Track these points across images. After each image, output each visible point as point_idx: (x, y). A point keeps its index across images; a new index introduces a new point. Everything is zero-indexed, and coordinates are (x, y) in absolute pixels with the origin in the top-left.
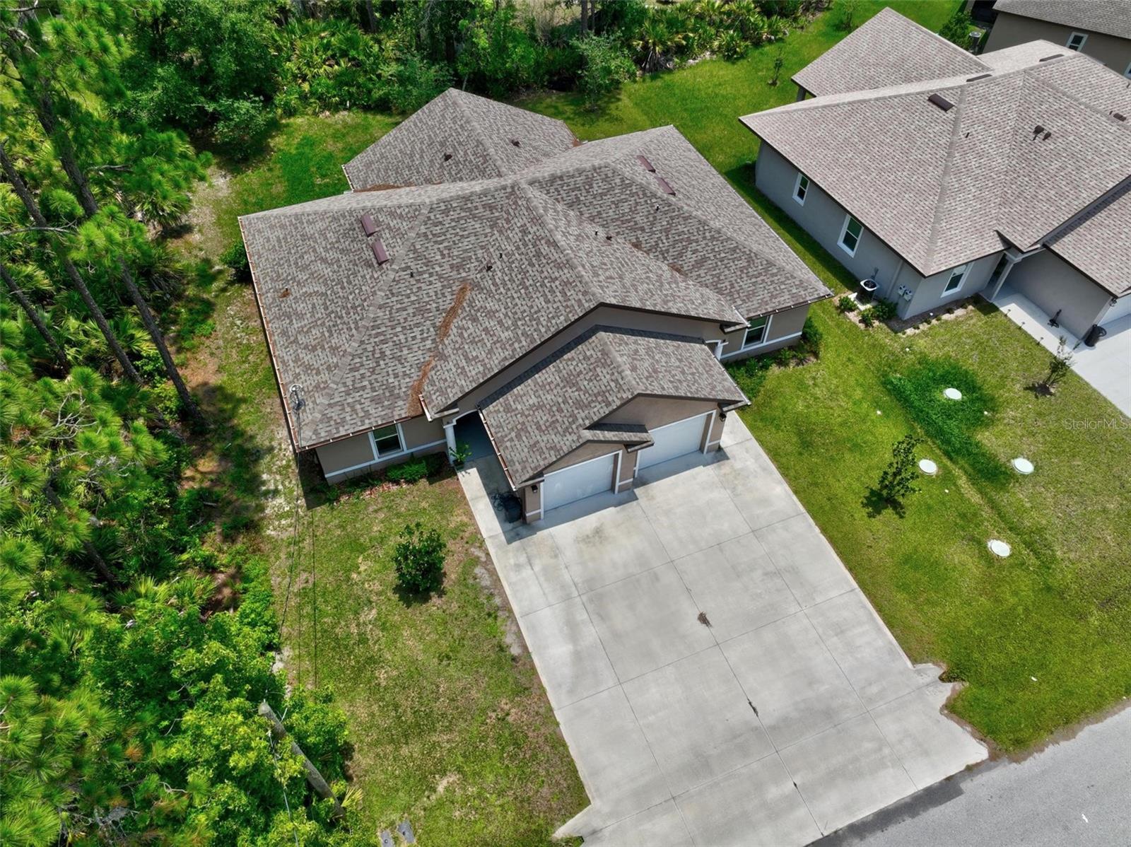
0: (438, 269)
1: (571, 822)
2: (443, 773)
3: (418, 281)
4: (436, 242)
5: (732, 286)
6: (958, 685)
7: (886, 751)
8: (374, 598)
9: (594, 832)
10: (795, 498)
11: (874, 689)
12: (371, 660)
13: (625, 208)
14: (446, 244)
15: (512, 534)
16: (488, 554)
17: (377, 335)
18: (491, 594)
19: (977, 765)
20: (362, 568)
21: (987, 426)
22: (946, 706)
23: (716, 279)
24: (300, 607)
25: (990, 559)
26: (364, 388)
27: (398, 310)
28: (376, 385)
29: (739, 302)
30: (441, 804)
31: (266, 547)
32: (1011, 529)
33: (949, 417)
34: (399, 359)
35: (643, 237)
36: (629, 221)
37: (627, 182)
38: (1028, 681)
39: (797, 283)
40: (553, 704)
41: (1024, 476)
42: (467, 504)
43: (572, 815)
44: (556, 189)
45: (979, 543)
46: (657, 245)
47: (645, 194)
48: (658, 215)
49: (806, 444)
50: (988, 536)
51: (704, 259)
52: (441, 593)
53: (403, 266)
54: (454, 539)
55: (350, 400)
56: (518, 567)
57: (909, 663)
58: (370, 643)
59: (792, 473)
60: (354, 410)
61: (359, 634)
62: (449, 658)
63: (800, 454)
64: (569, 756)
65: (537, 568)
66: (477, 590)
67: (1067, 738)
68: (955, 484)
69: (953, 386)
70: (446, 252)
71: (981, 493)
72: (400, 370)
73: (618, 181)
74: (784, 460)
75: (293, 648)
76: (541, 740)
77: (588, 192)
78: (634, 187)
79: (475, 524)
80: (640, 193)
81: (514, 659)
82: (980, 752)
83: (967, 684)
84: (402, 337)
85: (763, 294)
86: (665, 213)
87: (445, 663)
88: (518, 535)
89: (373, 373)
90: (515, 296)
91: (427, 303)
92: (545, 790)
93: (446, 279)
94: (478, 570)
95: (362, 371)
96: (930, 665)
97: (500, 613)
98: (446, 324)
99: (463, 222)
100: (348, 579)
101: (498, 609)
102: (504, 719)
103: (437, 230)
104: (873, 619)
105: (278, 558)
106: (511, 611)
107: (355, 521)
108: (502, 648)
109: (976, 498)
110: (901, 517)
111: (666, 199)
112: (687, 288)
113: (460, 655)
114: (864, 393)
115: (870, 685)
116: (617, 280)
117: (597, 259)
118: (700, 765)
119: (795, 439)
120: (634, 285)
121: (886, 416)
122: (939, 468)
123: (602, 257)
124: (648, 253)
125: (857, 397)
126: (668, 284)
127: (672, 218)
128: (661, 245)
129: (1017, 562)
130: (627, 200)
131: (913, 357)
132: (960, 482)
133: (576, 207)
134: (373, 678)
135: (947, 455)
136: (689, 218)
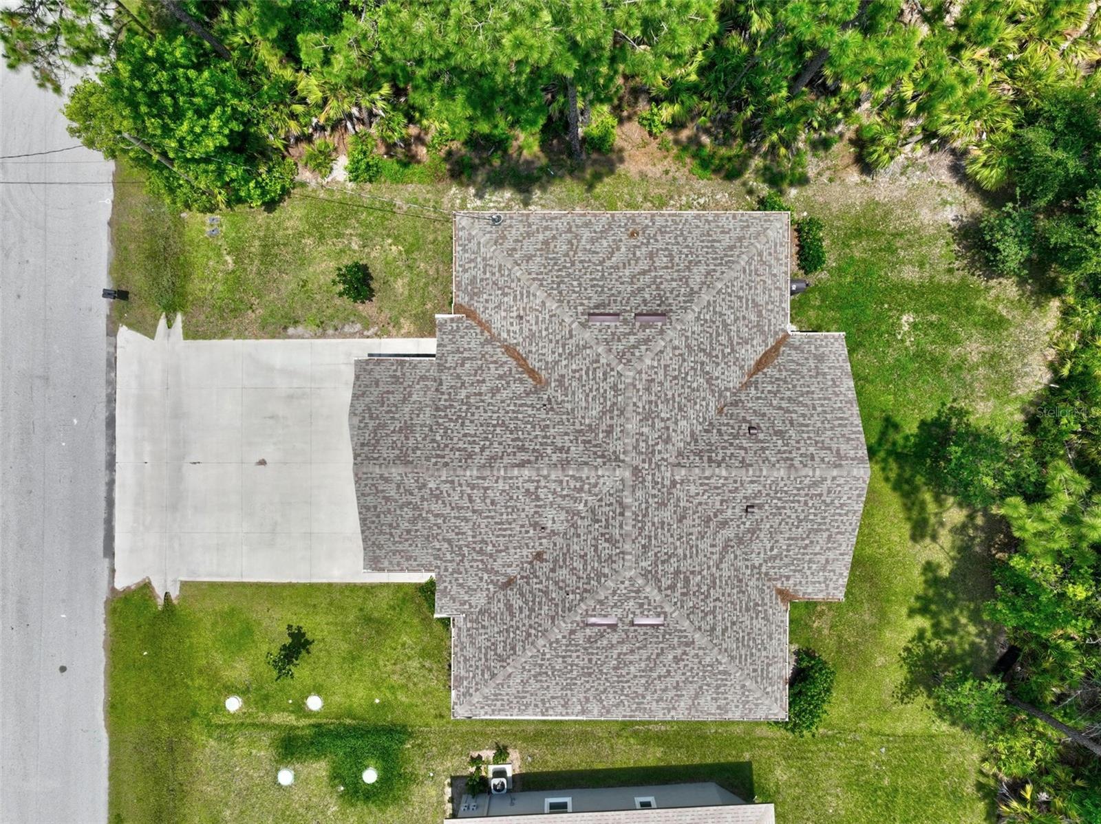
0: (564, 363)
1: (181, 326)
2: (235, 262)
3: (557, 342)
4: (588, 369)
5: (483, 627)
6: (161, 601)
7: (142, 529)
8: (366, 250)
9: (169, 336)
10: (326, 581)
11: (176, 546)
12: (322, 237)
13: (578, 564)
14: (584, 377)
16: (368, 337)
17: (522, 294)
18: (336, 329)
19: (113, 578)
20: (393, 248)
21: (331, 779)
22: (150, 583)
23: (493, 615)
24: (382, 199)
25: (230, 690)
26: (485, 273)
27: (537, 317)
29: (469, 625)
30: (219, 255)
31: (442, 184)
32: (242, 724)
33: (349, 754)
34: (499, 307)
35: (547, 566)
36: (564, 561)
37: (603, 580)
38: (146, 649)
39: (471, 691)
40: (246, 341)
41: (278, 770)
42: (417, 337)
43: (184, 327)
44: (611, 504)
45: (244, 693)
46: (537, 577)
47: (586, 591)
48: (562, 593)
49: (368, 620)
50: (246, 703)
51: (512, 615)
52: (350, 296)
53: (574, 333)
54: (390, 318)
55: (479, 259)
56: (349, 354)
57: (182, 579)
58: (335, 240)
59: (347, 593)
60: (471, 261)
61: (344, 234)
62: (303, 287)
63: (361, 610)
64: (214, 338)
65: (343, 367)
66: (346, 320)
67: (105, 642)
68: (293, 712)
69: (378, 782)
70: (577, 375)
71: (278, 726)
72: (491, 305)
73: (606, 571)
74: (361, 593)
75: (351, 190)
76: (230, 326)
77: (603, 535)
78: (596, 584)
79: (397, 336)
80: (588, 587)
81: (285, 328)
82: (120, 584)
83: (160, 608)
84: (515, 314)
86: (563, 601)
87: (301, 283)
89: (494, 283)
90: (495, 415)
91: (537, 344)
92: (203, 317)
93: (554, 367)
95: (497, 274)
96: (177, 593)
97: (321, 330)
98: (515, 355)
99: (602, 401)
100: (389, 236)
101: (325, 330)
102: (251, 308)
103: (600, 374)
104: (218, 575)
105: (429, 192)
106: (319, 337)
108: (296, 322)
109: (278, 718)
110: (282, 649)
111: (575, 611)
112: (481, 579)
113: (302, 295)
114: (402, 703)
115: (180, 545)
116: (469, 505)
117: (501, 500)
118: (178, 414)
119: (376, 615)
120: (466, 520)
121: (372, 705)
122: (311, 711)
123: (507, 508)
124: (531, 563)
125: (399, 693)
126: (482, 561)
127: (557, 605)
128: (535, 580)
129: (219, 708)
130: (585, 570)
131: (422, 773)
132: (293, 717)
133: (590, 514)
134: (311, 235)
135: (318, 726)
136: (553, 622)
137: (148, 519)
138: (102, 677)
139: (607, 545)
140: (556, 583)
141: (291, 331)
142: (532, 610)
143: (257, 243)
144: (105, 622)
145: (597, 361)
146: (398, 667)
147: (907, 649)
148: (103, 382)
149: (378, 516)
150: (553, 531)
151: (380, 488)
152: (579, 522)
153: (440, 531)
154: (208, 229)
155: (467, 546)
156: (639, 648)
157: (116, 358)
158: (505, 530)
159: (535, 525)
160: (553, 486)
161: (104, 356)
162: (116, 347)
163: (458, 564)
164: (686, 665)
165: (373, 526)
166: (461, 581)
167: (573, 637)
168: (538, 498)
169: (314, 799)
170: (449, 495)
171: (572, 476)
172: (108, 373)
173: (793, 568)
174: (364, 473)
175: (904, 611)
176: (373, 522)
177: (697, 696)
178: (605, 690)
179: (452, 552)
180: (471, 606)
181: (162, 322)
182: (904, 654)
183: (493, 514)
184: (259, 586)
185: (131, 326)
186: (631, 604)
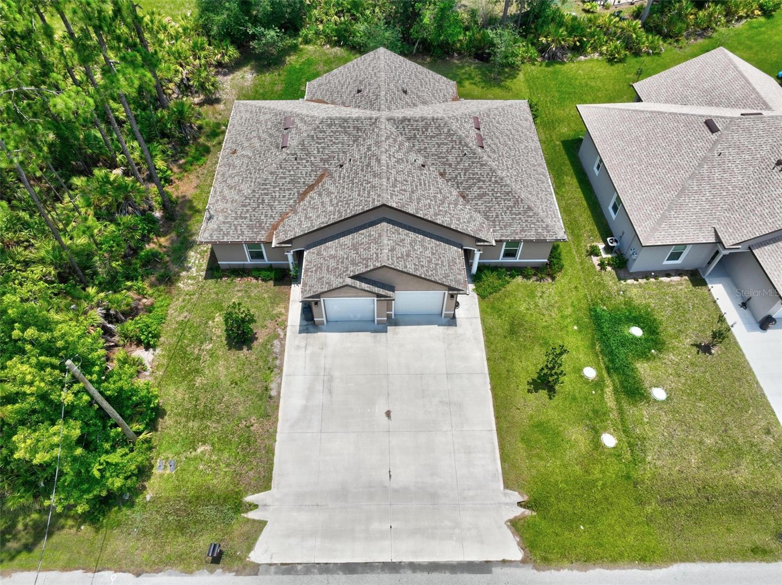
0: (312, 159)
1: (256, 495)
2: (204, 443)
3: (298, 163)
4: (317, 143)
6: (528, 512)
7: (457, 531)
8: (214, 338)
9: (265, 505)
10: (486, 363)
11: (471, 493)
12: (197, 371)
13: (444, 149)
14: (323, 145)
15: (305, 328)
16: (285, 335)
17: (265, 189)
18: (276, 358)
19: (511, 562)
20: (216, 320)
21: (648, 360)
22: (511, 521)
23: (487, 209)
24: (176, 330)
25: (597, 444)
26: (246, 218)
27: (281, 178)
28: (253, 218)
29: (498, 228)
30: (195, 458)
31: (174, 292)
32: (624, 431)
33: (623, 345)
34: (271, 206)
35: (448, 170)
36: (443, 158)
37: (452, 132)
38: (578, 527)
39: (544, 226)
40: (278, 430)
41: (655, 401)
42: (288, 303)
43: (259, 492)
44: (403, 127)
45: (597, 432)
46: (456, 177)
47: (460, 143)
48: (464, 158)
49: (513, 332)
50: (605, 429)
51: (485, 194)
52: (250, 348)
53: (293, 152)
54: (272, 320)
55: (236, 223)
56: (298, 347)
57: (502, 487)
58: (201, 361)
59: (493, 347)
60: (236, 229)
61: (198, 355)
62: (236, 384)
63: (505, 337)
64: (272, 460)
65: (308, 352)
66: (270, 352)
67: (578, 569)
68: (602, 390)
69: (639, 326)
70: (321, 150)
71: (617, 401)
72: (270, 213)
73: (446, 130)
75: (162, 350)
76: (263, 446)
77: (423, 133)
78: (455, 137)
79: (287, 316)
80: (458, 141)
81: (270, 397)
82: (517, 554)
83: (534, 514)
84: (277, 194)
85: (517, 227)
86: (470, 158)
87: (233, 386)
88: (307, 329)
89: (254, 210)
90: (346, 186)
91: (299, 178)
92: (251, 473)
93: (315, 166)
94: (276, 342)
95: (248, 208)
96: (516, 493)
97: (275, 370)
98: (305, 193)
99: (338, 134)
100: (207, 323)
101: (276, 367)
102: (248, 427)
103: (321, 135)
104: (494, 452)
105: (178, 299)
106: (282, 371)
107: (225, 293)
108: (267, 389)
109: (611, 404)
110: (550, 398)
111: (475, 149)
112: (462, 210)
113: (243, 385)
114: (573, 312)
115: (469, 489)
116: (408, 193)
117: (403, 176)
118: (342, 494)
120: (419, 199)
121: (580, 331)
122: (597, 376)
123: (408, 176)
124: (448, 181)
125: (566, 313)
126: (449, 204)
128: (459, 178)
129: (616, 453)
130: (447, 144)
131: (622, 299)
132: (607, 390)
133: (411, 141)
134: (193, 380)
135: (608, 369)
136: (485, 165)
137: (447, 523)
140: (458, 163)
141: (273, 393)
142: (479, 180)
143: (190, 424)
144: (559, 570)
145: (313, 137)
146: (545, 313)
148: (306, 578)
152: (417, 148)
154: (168, 472)
155: (439, 207)
156: (495, 134)
157: (282, 564)
158: (425, 183)
159: (421, 169)
160: (393, 150)
161: (279, 577)
162: (271, 565)
165: (430, 272)
166: (465, 220)
168: (402, 160)
169: (670, 372)
172: (297, 573)
173: (439, 91)
174: (388, 259)
178: (526, 160)
179: (444, 216)
181: (252, 515)
183: (414, 184)
184: (498, 416)
185: (250, 548)
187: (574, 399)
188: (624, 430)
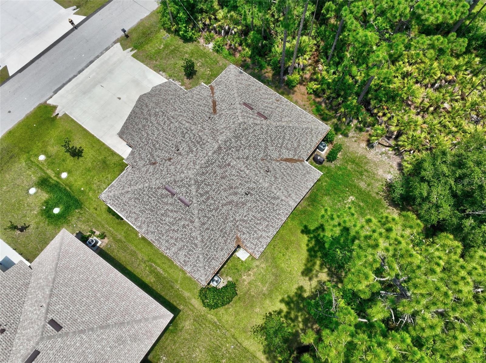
0: (226, 110)
2: (163, 48)
3: (229, 105)
4: (231, 114)
5: (134, 173)
6: (54, 115)
7: (70, 92)
8: (200, 68)
9: (128, 53)
13: (179, 167)
19: (49, 99)
20: (208, 72)
21: (44, 201)
22: (57, 107)
23: (140, 171)
24: (216, 59)
25: (45, 153)
26: (225, 81)
27: (229, 96)
29: (131, 171)
30: (161, 44)
34: (221, 90)
35: (169, 163)
36: (176, 164)
37: (182, 174)
38: (36, 124)
39: (112, 191)
40: (147, 67)
41: (33, 187)
43: (134, 53)
45: (48, 156)
46: (164, 165)
47: (174, 175)
48: (167, 173)
50: (46, 160)
51: (146, 173)
55: (227, 77)
57: (66, 113)
58: (194, 60)
59: (106, 150)
60: (224, 76)
63: (105, 158)
64: (139, 61)
67: (28, 113)
68: (55, 173)
69: (56, 214)
70: (227, 115)
71: (47, 174)
73: (185, 172)
74: (110, 153)
75: (211, 52)
76: (146, 61)
78: (179, 174)
80: (176, 174)
82: (48, 102)
83: (52, 116)
86: (165, 175)
89: (226, 84)
90: (193, 109)
91: (223, 103)
92: (141, 54)
93: (222, 110)
95: (228, 82)
96: (61, 116)
97: (169, 77)
99: (227, 124)
100: (210, 68)
102: (156, 60)
104: (77, 119)
108: (164, 71)
109: (49, 172)
111: (165, 180)
112: (147, 156)
114: (89, 196)
115: (76, 104)
116: (162, 125)
117: (173, 129)
118: (111, 72)
119: (108, 162)
120: (158, 130)
121: (80, 189)
122: (61, 177)
123: (173, 134)
124: (166, 160)
125: (91, 192)
126: (152, 149)
127: (162, 176)
128: (162, 166)
129: (37, 156)
130: (179, 169)
131: (73, 223)
132: (54, 175)
133: (195, 154)
135: (58, 183)
136: (156, 180)
137: (75, 91)
138: (16, 122)
139: (192, 164)
140: (168, 169)
141: (161, 72)
142: (153, 174)
143: (173, 47)
144: (34, 108)
145: (235, 114)
146: (98, 183)
147: (270, 314)
148: (100, 52)
149: (135, 118)
150: (180, 153)
151: (143, 108)
152: (190, 155)
153: (148, 129)
154: (164, 37)
155: (151, 140)
156: (175, 211)
157: (110, 49)
158: (167, 142)
159: (177, 146)
160: (191, 135)
161: (107, 46)
162: (112, 46)
163: (144, 145)
164: (185, 231)
165: (131, 120)
166: (141, 153)
167: (158, 190)
168: (184, 137)
169: (33, 205)
170: (160, 117)
171: (199, 136)
172: (104, 50)
173: (248, 230)
174: (143, 100)
175: (280, 298)
176: (132, 118)
177: (180, 249)
178: (153, 222)
179: (146, 139)
180: (137, 165)
181: (130, 49)
182: (268, 315)
183: (167, 133)
184: (85, 130)
185: (121, 44)
186: (184, 190)
187: (64, 160)
188: (39, 166)
